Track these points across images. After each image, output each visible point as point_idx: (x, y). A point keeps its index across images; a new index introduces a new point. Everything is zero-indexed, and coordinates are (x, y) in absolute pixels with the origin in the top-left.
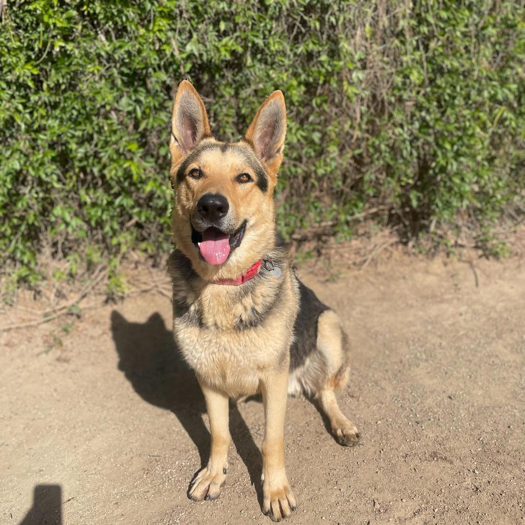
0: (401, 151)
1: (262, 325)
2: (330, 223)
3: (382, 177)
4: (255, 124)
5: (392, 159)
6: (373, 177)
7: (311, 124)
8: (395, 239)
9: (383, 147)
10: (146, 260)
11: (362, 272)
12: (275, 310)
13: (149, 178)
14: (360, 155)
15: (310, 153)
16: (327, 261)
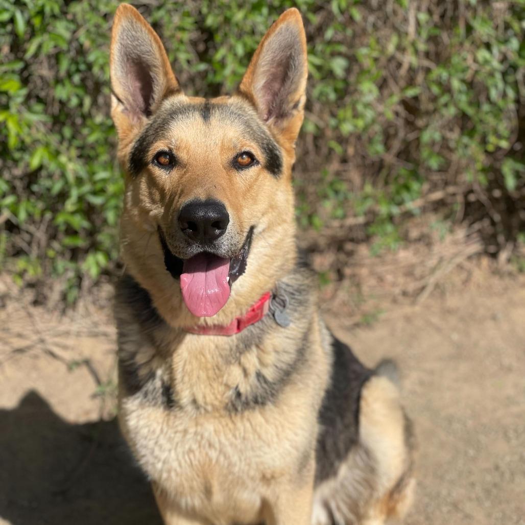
0: (487, 90)
1: (274, 403)
2: (361, 220)
3: (454, 136)
4: (255, 65)
5: (470, 104)
6: (437, 136)
7: (329, 43)
8: (475, 247)
9: (456, 84)
10: (22, 290)
11: (417, 309)
12: (295, 376)
13: (36, 142)
14: (416, 98)
15: (327, 95)
16: (354, 289)
